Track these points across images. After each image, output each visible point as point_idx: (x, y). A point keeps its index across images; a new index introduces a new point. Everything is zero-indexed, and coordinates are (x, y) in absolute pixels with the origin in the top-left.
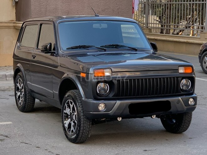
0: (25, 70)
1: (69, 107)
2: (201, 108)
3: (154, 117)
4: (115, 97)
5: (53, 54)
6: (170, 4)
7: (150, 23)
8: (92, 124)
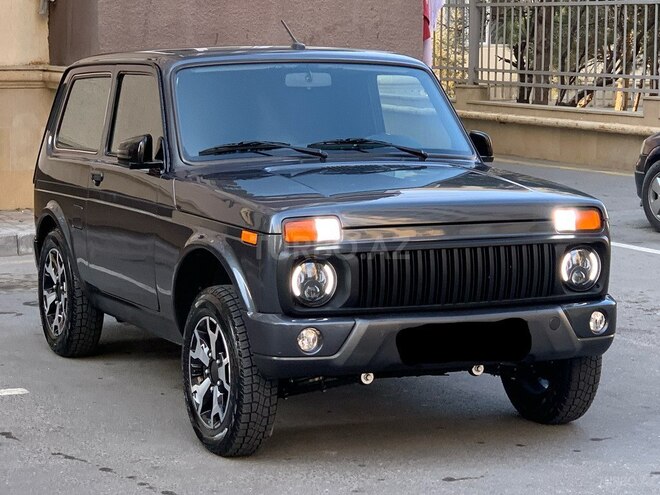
0: (70, 222)
1: (206, 339)
2: (634, 343)
3: (479, 371)
4: (350, 309)
5: (155, 170)
6: (549, 9)
7: (482, 70)
8: (280, 395)
